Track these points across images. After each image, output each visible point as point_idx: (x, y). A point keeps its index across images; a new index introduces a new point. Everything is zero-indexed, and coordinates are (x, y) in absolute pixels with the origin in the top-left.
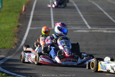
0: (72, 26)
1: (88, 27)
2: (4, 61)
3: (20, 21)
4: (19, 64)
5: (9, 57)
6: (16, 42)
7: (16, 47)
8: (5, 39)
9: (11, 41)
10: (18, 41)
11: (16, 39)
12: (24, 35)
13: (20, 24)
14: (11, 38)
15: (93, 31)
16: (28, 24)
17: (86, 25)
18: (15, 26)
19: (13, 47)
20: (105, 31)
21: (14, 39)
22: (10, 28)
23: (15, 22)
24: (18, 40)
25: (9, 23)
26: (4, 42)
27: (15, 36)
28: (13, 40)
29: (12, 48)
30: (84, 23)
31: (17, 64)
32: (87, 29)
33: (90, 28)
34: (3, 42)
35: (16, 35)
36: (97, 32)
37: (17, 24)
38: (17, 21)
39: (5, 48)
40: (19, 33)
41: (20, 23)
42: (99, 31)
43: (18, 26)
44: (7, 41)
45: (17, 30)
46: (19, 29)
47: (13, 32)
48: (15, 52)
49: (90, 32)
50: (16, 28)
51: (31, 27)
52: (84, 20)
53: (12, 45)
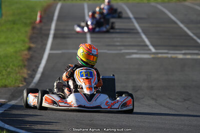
0: (122, 48)
1: (150, 50)
2: (4, 109)
3: (31, 39)
4: (31, 114)
5: (13, 102)
6: (26, 76)
7: (25, 84)
8: (6, 70)
9: (17, 74)
10: (28, 74)
11: (25, 71)
12: (40, 63)
13: (32, 45)
14: (17, 69)
15: (160, 55)
16: (46, 45)
17: (147, 46)
18: (23, 48)
19: (21, 85)
20: (181, 56)
21: (21, 71)
22: (16, 52)
23: (24, 41)
24: (29, 72)
25: (13, 43)
26: (5, 76)
27: (25, 66)
28: (19, 73)
29: (19, 87)
30: (144, 42)
31: (27, 114)
32: (149, 52)
33: (153, 50)
34: (3, 75)
35: (26, 63)
36: (167, 58)
37: (27, 45)
38: (27, 40)
39: (5, 86)
40: (30, 59)
41: (33, 43)
42: (169, 56)
43: (30, 49)
44: (10, 75)
45: (26, 55)
46: (31, 53)
47: (20, 58)
49: (153, 58)
50: (26, 52)
52: (144, 37)
53: (18, 81)
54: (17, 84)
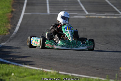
0: (68, 12)
1: (85, 13)
4: (13, 51)
5: (2, 44)
6: (10, 28)
7: (9, 33)
9: (4, 27)
11: (10, 25)
12: (18, 21)
13: (14, 10)
14: (4, 24)
15: (91, 16)
16: (22, 9)
17: (83, 11)
18: (8, 11)
19: (7, 34)
20: (104, 17)
21: (7, 25)
22: (4, 14)
23: (9, 7)
24: (12, 26)
25: (2, 8)
27: (9, 22)
28: (6, 26)
29: (6, 35)
30: (81, 8)
31: (11, 51)
32: (84, 14)
33: (87, 13)
35: (10, 20)
36: (95, 18)
37: (11, 10)
38: (11, 7)
40: (12, 18)
41: (14, 8)
42: (97, 17)
43: (12, 12)
45: (10, 15)
46: (13, 14)
47: (7, 17)
48: (9, 39)
49: (87, 18)
50: (10, 14)
51: (25, 12)
52: (81, 5)
53: (5, 31)
54: (4, 33)
